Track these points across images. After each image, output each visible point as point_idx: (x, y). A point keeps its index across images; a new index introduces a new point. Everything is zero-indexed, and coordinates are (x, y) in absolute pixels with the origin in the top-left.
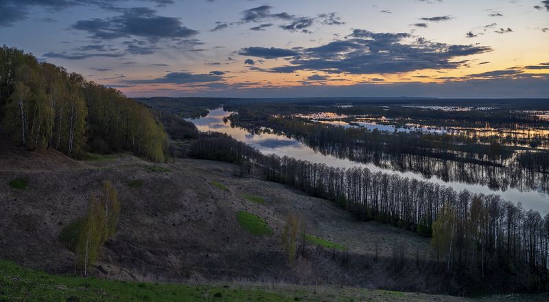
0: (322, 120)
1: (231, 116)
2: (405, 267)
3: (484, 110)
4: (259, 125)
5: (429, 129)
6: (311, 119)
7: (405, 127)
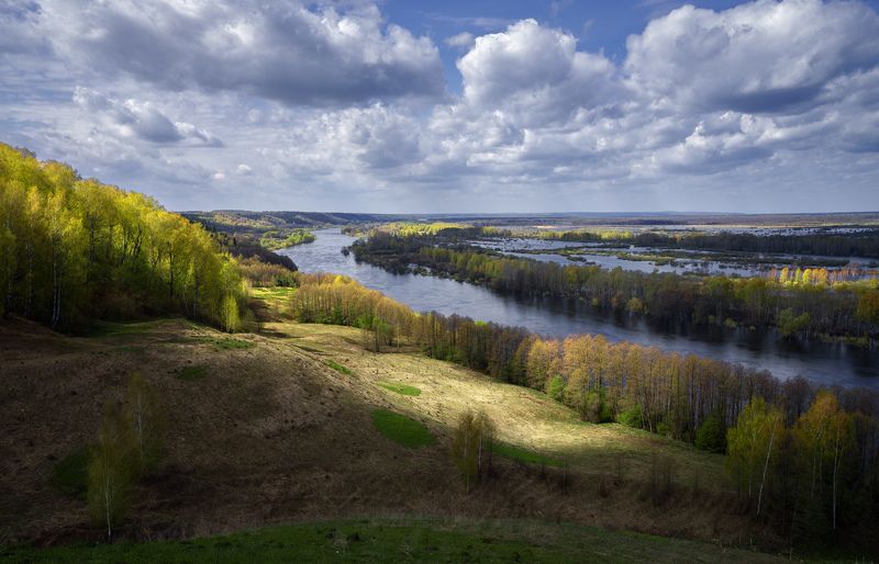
0: (518, 251)
1: (355, 244)
2: (673, 500)
3: (848, 234)
4: (406, 261)
5: (722, 267)
6: (499, 250)
7: (674, 264)
